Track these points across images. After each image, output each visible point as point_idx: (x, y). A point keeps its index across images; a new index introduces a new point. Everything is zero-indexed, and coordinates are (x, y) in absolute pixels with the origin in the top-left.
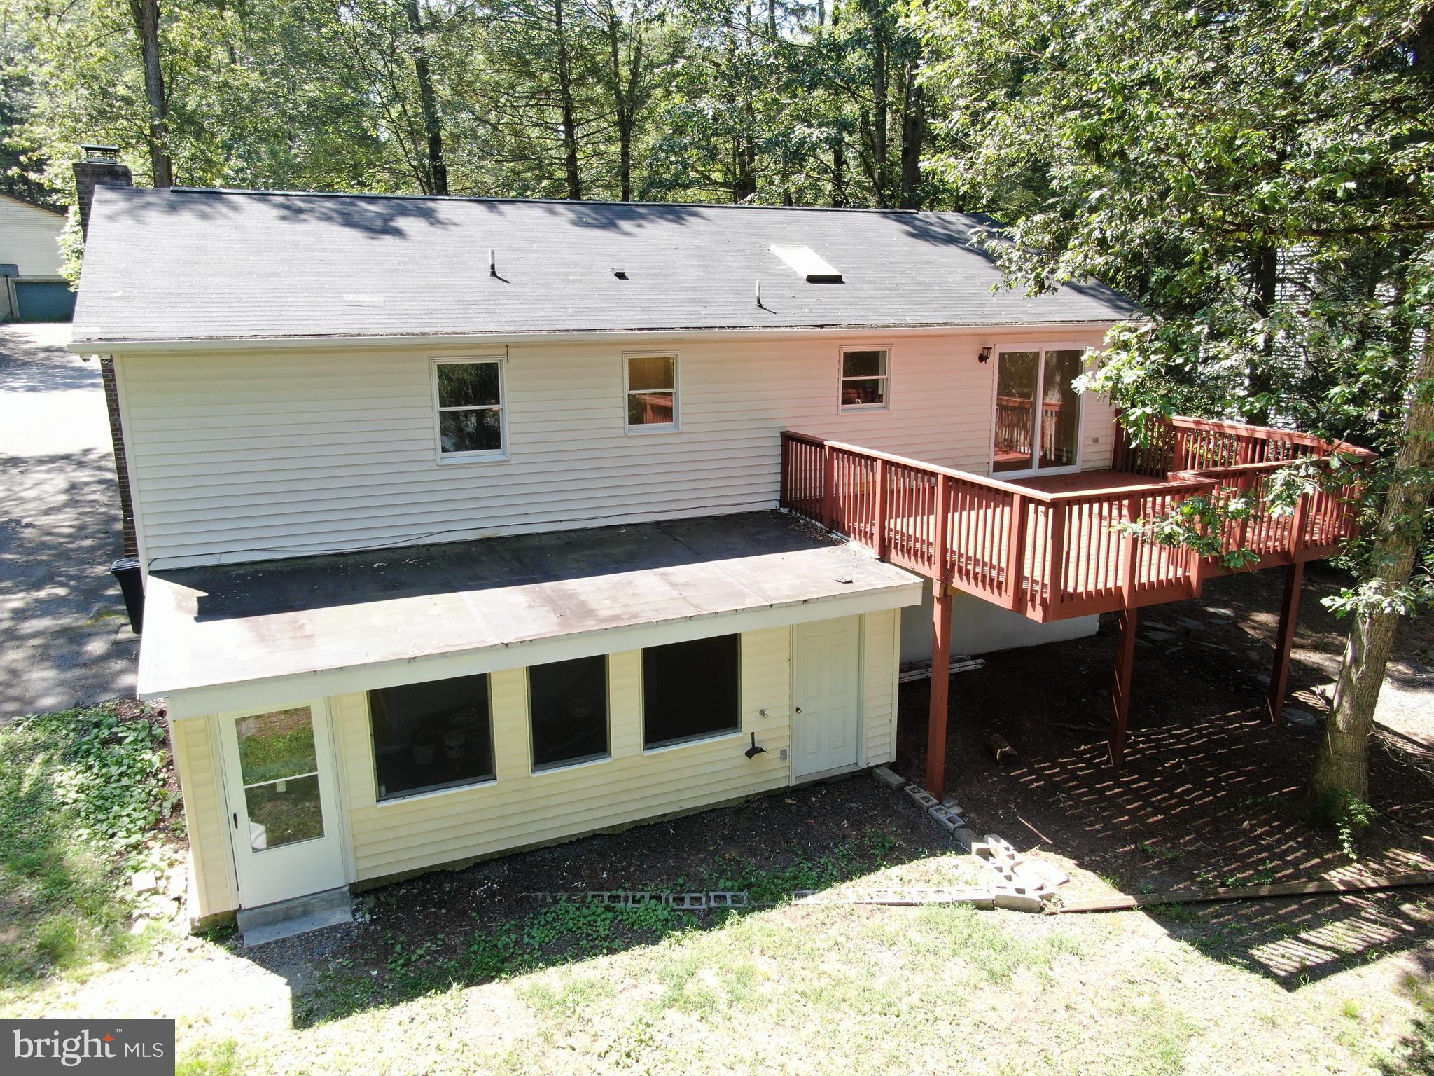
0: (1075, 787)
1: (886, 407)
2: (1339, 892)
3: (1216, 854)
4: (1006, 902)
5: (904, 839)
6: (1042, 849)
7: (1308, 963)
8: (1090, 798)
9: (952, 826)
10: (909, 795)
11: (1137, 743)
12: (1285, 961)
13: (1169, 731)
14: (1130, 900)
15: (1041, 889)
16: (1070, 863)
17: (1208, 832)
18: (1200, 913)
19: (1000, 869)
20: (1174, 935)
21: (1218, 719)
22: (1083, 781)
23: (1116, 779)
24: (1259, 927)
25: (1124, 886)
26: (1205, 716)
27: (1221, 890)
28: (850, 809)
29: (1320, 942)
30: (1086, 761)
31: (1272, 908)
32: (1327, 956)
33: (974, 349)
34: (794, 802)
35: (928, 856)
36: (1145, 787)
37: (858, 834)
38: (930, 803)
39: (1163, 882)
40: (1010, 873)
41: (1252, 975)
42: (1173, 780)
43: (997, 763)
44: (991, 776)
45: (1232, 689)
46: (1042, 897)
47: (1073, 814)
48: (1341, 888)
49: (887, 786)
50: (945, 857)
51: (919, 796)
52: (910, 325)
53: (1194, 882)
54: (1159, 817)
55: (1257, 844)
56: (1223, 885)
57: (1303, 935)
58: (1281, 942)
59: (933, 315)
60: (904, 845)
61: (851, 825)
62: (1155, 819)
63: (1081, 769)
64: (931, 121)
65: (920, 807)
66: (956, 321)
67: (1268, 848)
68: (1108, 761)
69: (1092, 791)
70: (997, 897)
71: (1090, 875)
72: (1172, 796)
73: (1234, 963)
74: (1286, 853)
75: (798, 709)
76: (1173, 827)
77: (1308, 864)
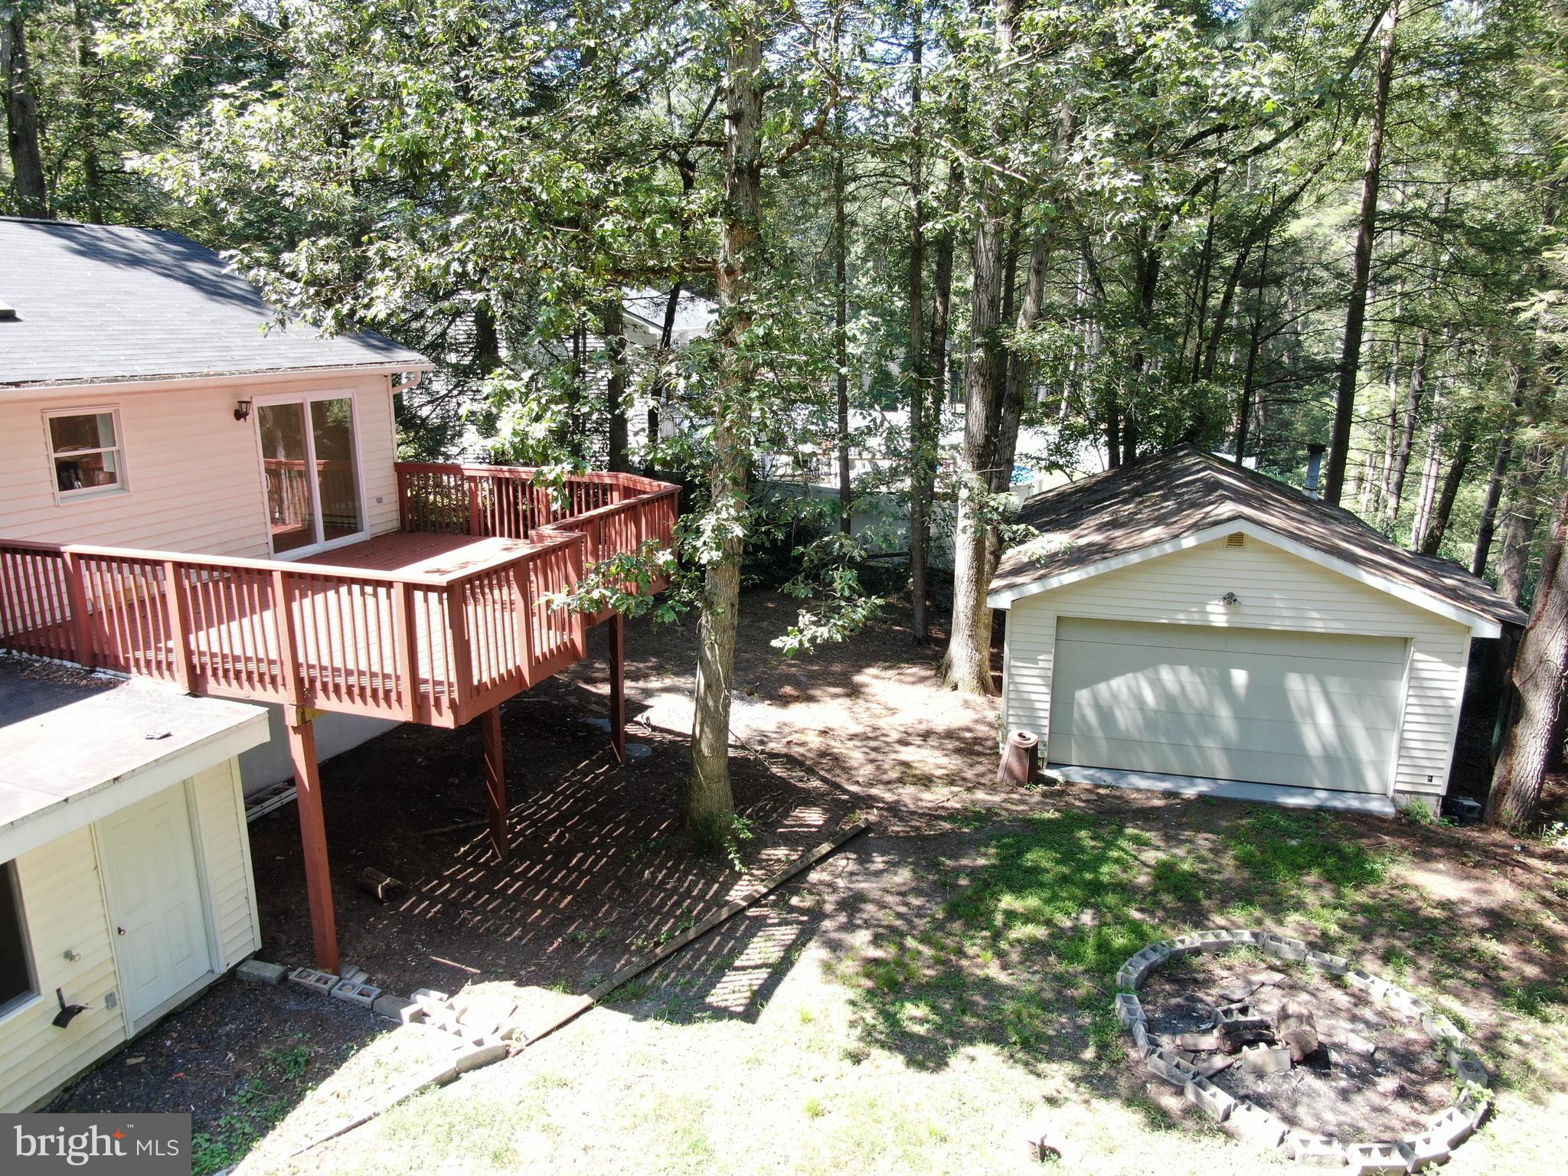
0: (476, 898)
1: (123, 489)
2: (744, 909)
3: (636, 915)
4: (468, 1063)
5: (317, 1043)
6: (474, 983)
7: (755, 988)
8: (495, 904)
9: (367, 1000)
10: (298, 984)
11: (513, 826)
12: (737, 995)
13: (536, 802)
14: (586, 1000)
15: (497, 1030)
16: (509, 985)
17: (619, 896)
18: (649, 982)
19: (443, 1028)
20: (640, 1017)
21: (573, 775)
22: (481, 888)
23: (509, 872)
24: (701, 971)
25: (574, 987)
26: (560, 776)
27: (658, 950)
28: (227, 1035)
29: (752, 963)
30: (473, 863)
31: (702, 948)
32: (763, 974)
33: (230, 405)
34: (142, 1059)
35: (358, 1051)
36: (541, 872)
37: (255, 1064)
38: (330, 983)
39: (605, 966)
40: (458, 1027)
41: (720, 1023)
42: (563, 853)
43: (381, 902)
44: (379, 919)
45: (569, 739)
46: (503, 1038)
47: (488, 929)
48: (745, 904)
49: (263, 983)
50: (376, 1042)
51: (312, 978)
52: (145, 378)
53: (632, 954)
54: (569, 898)
55: (665, 890)
56: (657, 944)
57: (737, 963)
58: (725, 979)
59: (177, 365)
60: (321, 1050)
61: (240, 1056)
62: (566, 901)
63: (471, 875)
64: (120, 106)
65: (317, 993)
66: (206, 371)
67: (674, 890)
68: (494, 856)
69: (494, 895)
70: (458, 1062)
71: (534, 990)
72: (570, 871)
73: (702, 1019)
74: (690, 889)
75: (120, 931)
76: (587, 903)
77: (711, 893)
